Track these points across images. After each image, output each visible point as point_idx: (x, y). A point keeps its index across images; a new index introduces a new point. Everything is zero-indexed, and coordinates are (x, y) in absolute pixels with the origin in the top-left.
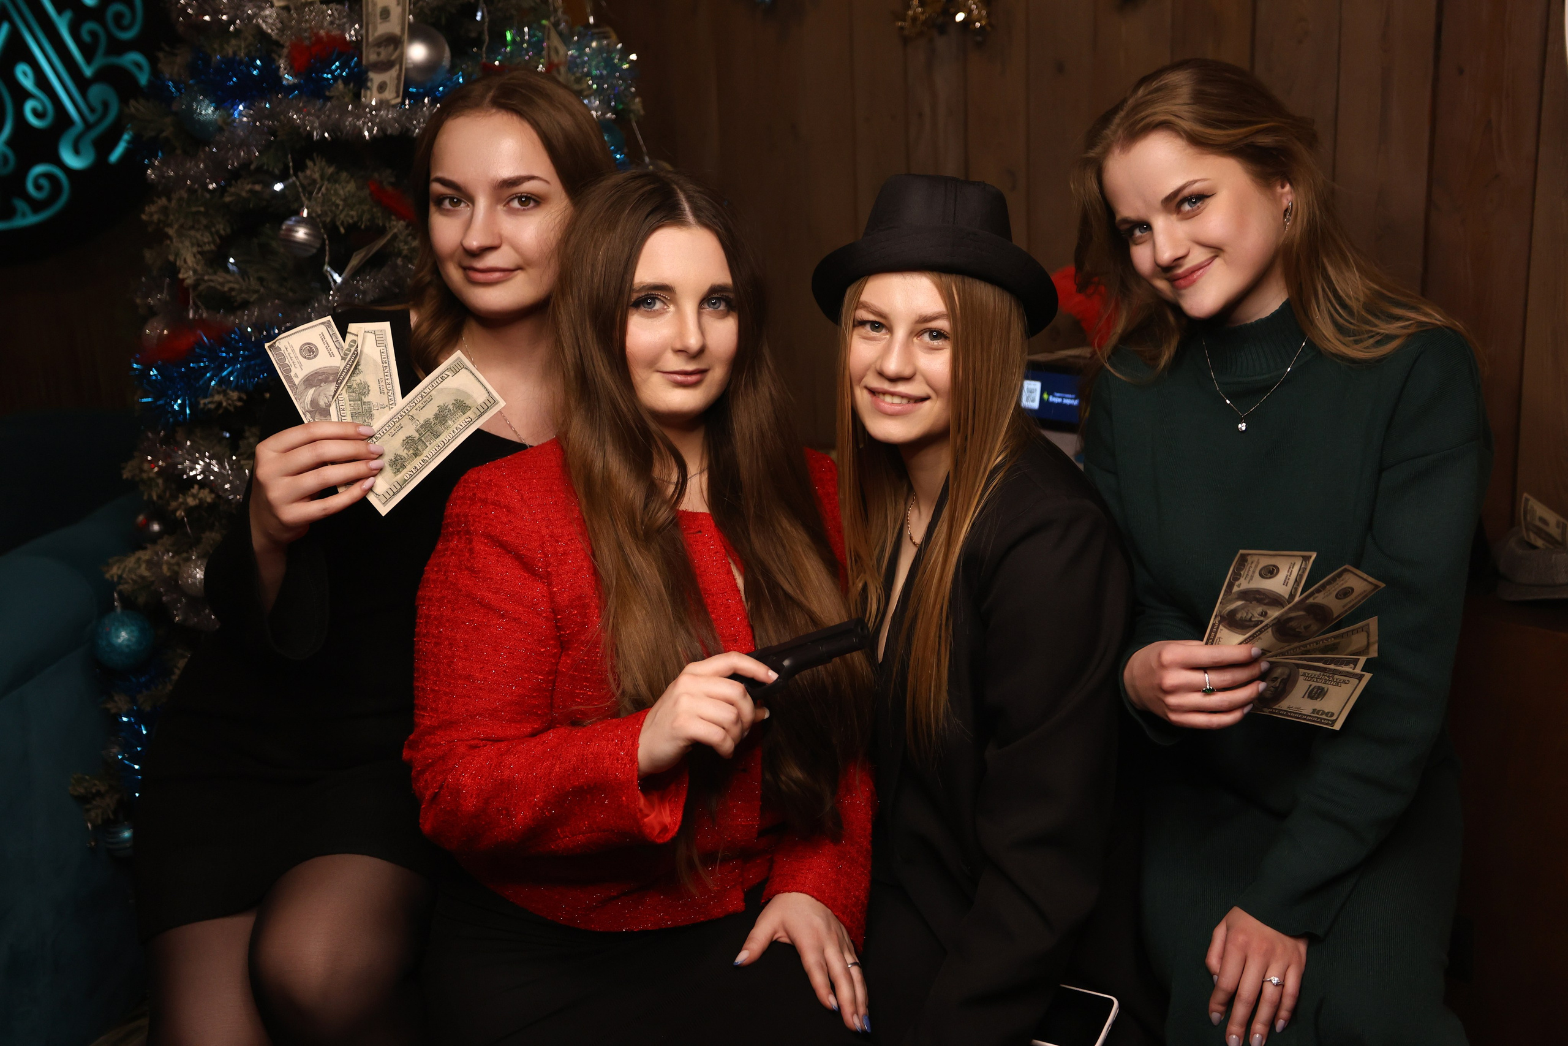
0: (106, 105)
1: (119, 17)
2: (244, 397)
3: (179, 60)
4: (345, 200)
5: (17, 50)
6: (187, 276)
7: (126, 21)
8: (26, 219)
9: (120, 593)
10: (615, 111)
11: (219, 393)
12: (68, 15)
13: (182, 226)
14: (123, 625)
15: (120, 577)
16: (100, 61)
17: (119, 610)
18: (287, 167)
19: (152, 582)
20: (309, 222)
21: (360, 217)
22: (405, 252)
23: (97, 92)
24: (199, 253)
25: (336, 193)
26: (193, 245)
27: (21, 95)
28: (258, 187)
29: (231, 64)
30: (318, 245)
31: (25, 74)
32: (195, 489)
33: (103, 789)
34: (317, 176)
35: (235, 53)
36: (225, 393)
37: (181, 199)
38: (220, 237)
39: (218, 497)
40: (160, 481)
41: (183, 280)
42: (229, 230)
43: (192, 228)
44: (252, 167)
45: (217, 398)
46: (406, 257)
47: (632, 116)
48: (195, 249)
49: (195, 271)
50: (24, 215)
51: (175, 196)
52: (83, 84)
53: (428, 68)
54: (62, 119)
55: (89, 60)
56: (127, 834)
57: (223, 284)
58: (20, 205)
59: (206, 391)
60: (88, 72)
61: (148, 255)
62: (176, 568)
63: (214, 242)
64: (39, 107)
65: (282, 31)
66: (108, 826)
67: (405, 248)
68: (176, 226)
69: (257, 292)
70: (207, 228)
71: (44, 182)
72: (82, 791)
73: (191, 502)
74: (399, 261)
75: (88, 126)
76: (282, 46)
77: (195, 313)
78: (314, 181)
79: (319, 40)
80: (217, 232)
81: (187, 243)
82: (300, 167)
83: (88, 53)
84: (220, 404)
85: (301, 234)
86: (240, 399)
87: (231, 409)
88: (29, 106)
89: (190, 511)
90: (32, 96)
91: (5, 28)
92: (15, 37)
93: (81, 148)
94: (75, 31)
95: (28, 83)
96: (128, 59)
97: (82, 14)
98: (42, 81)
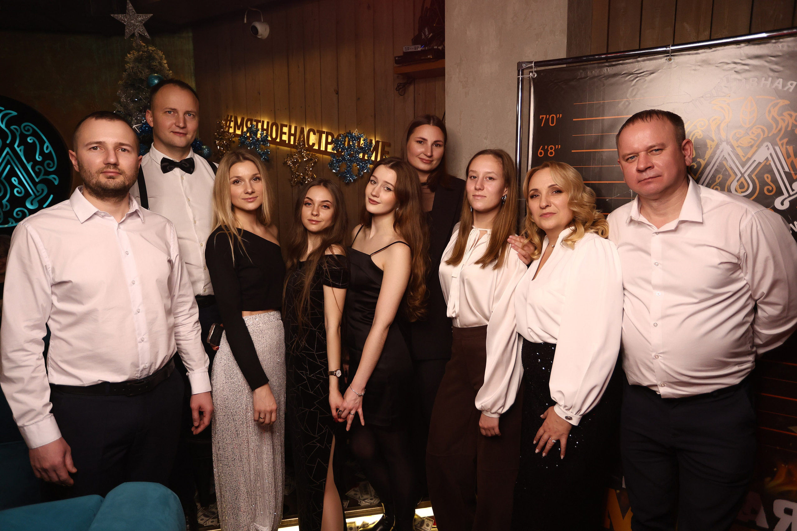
0: (43, 190)
1: (48, 165)
5: (12, 173)
7: (51, 166)
12: (31, 163)
16: (41, 177)
23: (39, 187)
27: (13, 187)
31: (15, 180)
50: (12, 223)
52: (35, 184)
54: (27, 194)
55: (37, 177)
60: (37, 180)
64: (20, 191)
71: (19, 213)
75: (36, 196)
83: (37, 175)
88: (16, 190)
90: (17, 187)
91: (9, 166)
92: (12, 169)
93: (33, 202)
94: (33, 168)
95: (16, 183)
96: (51, 177)
97: (36, 163)
98: (21, 183)
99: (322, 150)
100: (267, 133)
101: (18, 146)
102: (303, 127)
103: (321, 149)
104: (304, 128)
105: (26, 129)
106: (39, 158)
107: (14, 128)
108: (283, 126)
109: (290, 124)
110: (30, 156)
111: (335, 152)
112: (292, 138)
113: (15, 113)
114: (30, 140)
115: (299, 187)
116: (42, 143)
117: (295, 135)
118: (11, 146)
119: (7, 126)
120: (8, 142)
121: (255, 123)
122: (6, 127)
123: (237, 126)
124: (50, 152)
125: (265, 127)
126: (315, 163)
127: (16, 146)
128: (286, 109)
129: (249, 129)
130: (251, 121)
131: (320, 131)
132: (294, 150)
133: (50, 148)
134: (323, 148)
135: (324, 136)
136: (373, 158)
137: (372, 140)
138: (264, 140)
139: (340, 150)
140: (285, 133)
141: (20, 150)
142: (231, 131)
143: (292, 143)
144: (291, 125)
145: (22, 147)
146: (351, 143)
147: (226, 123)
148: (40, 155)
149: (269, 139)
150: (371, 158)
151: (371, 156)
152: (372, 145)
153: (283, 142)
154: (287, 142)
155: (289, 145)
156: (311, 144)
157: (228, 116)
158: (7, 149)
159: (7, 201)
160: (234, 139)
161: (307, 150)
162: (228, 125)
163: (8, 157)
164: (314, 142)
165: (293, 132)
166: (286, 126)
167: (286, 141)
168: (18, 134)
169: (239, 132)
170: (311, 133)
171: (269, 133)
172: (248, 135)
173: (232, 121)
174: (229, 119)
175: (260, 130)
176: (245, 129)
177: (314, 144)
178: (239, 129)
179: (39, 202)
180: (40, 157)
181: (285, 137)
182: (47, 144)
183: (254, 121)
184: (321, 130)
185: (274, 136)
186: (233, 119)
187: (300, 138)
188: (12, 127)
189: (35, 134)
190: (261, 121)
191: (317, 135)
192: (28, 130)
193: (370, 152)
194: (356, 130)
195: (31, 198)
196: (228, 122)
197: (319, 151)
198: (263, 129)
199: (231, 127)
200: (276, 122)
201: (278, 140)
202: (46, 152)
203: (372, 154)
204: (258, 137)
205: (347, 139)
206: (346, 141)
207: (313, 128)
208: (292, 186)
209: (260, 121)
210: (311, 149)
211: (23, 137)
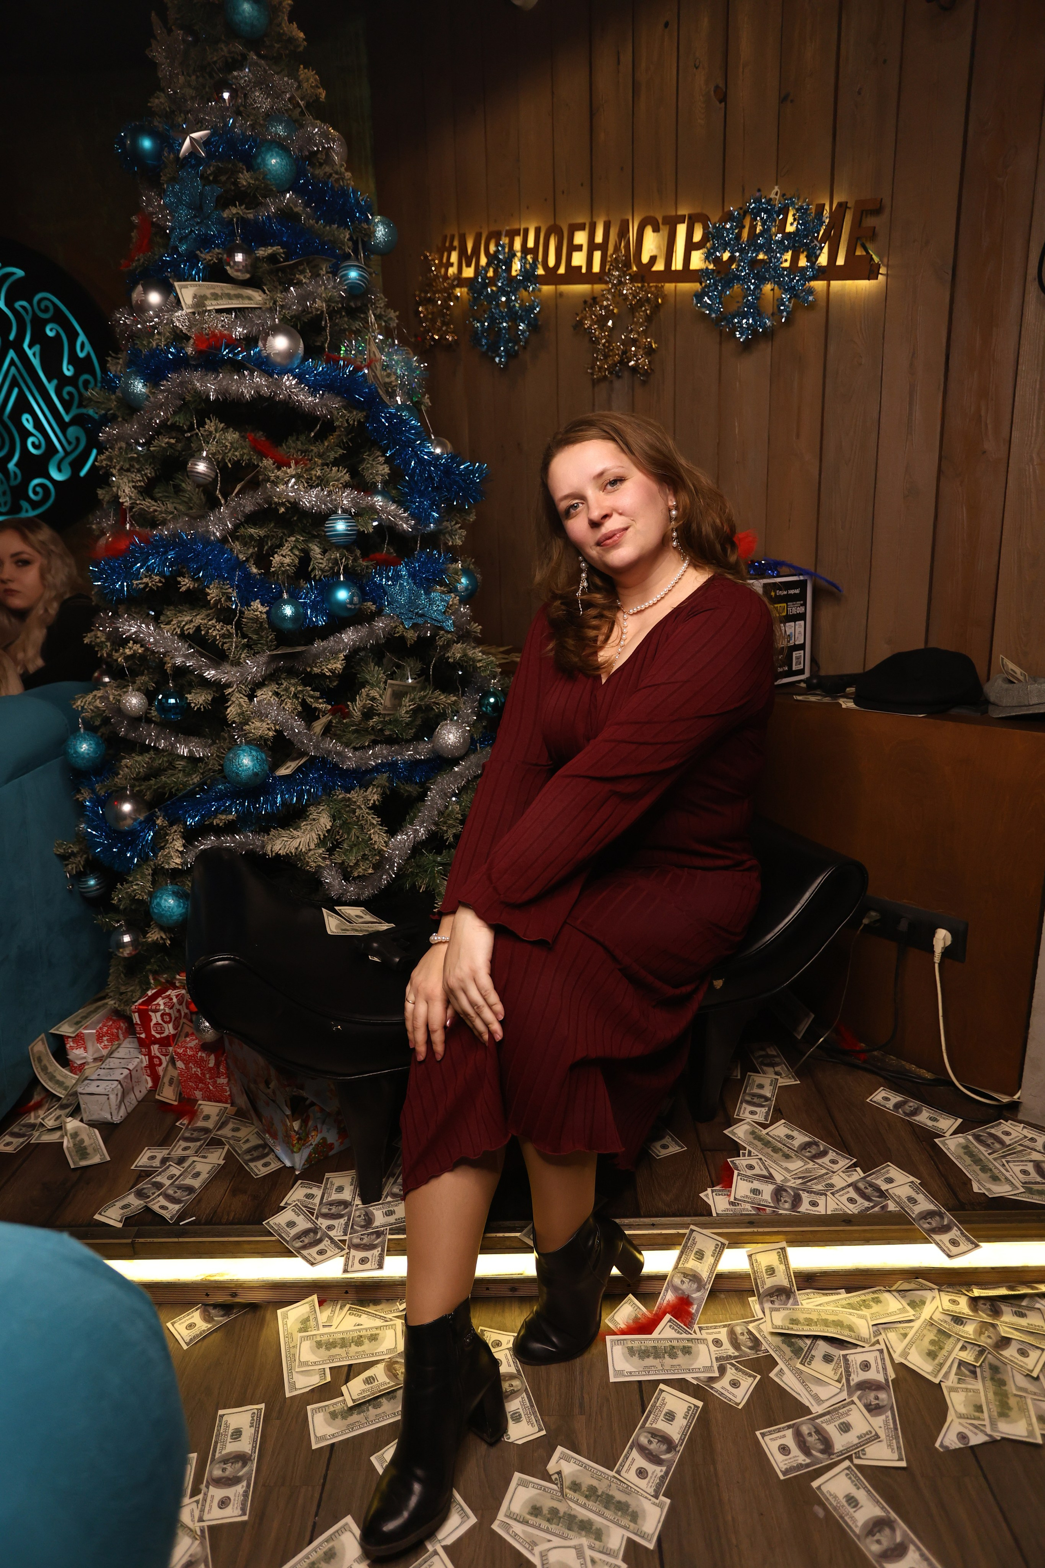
0: (77, 440)
1: (86, 383)
2: (163, 580)
3: (121, 361)
4: (231, 443)
5: (23, 405)
6: (126, 501)
7: (91, 386)
9: (83, 719)
10: (412, 401)
11: (146, 577)
12: (55, 382)
13: (121, 468)
14: (85, 740)
15: (83, 707)
16: (74, 411)
17: (82, 730)
18: (192, 424)
19: (104, 711)
20: (207, 459)
21: (242, 455)
22: (272, 478)
23: (72, 431)
24: (133, 487)
25: (225, 439)
26: (129, 482)
27: (25, 434)
28: (173, 441)
29: (155, 353)
30: (213, 476)
31: (27, 420)
32: (131, 644)
33: (75, 850)
34: (212, 429)
35: (158, 345)
36: (151, 578)
37: (121, 448)
38: (148, 478)
39: (147, 649)
40: (108, 644)
41: (123, 503)
42: (153, 474)
43: (128, 470)
44: (169, 423)
45: (145, 580)
46: (273, 481)
47: (423, 407)
48: (131, 485)
49: (130, 498)
50: (27, 511)
51: (117, 447)
52: (64, 426)
53: (290, 354)
54: (51, 449)
55: (67, 412)
56: (92, 882)
57: (149, 507)
58: (25, 504)
59: (137, 576)
60: (67, 418)
61: (100, 492)
62: (118, 698)
63: (143, 481)
64: (37, 443)
65: (190, 328)
66: (80, 877)
67: (272, 476)
68: (118, 468)
69: (172, 513)
70: (139, 471)
71: (38, 489)
72: (62, 851)
73: (128, 652)
74: (268, 485)
75: (67, 454)
76: (188, 338)
77: (131, 525)
78: (211, 432)
79: (214, 335)
80: (146, 474)
81: (125, 480)
82: (202, 424)
83: (67, 406)
84: (147, 584)
85: (201, 467)
86: (160, 581)
87: (155, 588)
88: (30, 440)
89: (127, 658)
90: (32, 435)
91: (16, 391)
92: (21, 396)
93: (62, 467)
94: (59, 392)
95: (30, 426)
97: (63, 381)
98: (38, 425)
99: (676, 271)
100: (535, 259)
101: (30, 346)
102: (626, 217)
103: (673, 268)
104: (628, 220)
105: (42, 306)
106: (68, 370)
107: (23, 307)
108: (575, 228)
109: (592, 218)
110: (53, 371)
111: (711, 267)
112: (597, 255)
113: (20, 273)
114: (51, 330)
115: (611, 382)
116: (73, 336)
117: (603, 247)
118: (18, 346)
119: (9, 303)
120: (12, 337)
121: (505, 240)
122: (7, 305)
123: (466, 259)
124: (88, 355)
125: (531, 244)
126: (657, 307)
127: (26, 346)
128: (582, 185)
129: (492, 259)
130: (497, 236)
131: (671, 217)
133: (88, 347)
134: (678, 264)
135: (681, 230)
136: (823, 260)
137: (824, 205)
138: (528, 275)
139: (726, 256)
140: (579, 248)
141: (34, 354)
142: (452, 271)
143: (596, 268)
144: (594, 220)
145: (37, 348)
146: (759, 229)
147: (441, 260)
148: (69, 363)
149: (540, 271)
150: (817, 257)
151: (818, 252)
152: (824, 218)
153: (574, 275)
154: (584, 270)
155: (590, 277)
156: (645, 259)
157: (446, 237)
158: (12, 354)
159: (17, 465)
160: (458, 292)
161: (633, 279)
162: (445, 260)
163: (13, 369)
164: (652, 254)
165: (599, 239)
166: (581, 227)
167: (581, 267)
168: (28, 319)
169: (469, 272)
170: (649, 230)
171: (540, 259)
172: (491, 273)
173: (454, 249)
174: (447, 244)
175: (519, 254)
176: (483, 261)
177: (653, 259)
178: (468, 265)
179: (72, 464)
180: (71, 367)
181: (579, 259)
182: (82, 338)
183: (506, 236)
184: (673, 213)
185: (552, 262)
186: (456, 243)
187: (617, 249)
188: (18, 305)
189: (59, 318)
190: (520, 230)
191: (665, 229)
192: (46, 310)
193: (816, 242)
194: (776, 189)
195: (59, 458)
196: (445, 255)
197: (667, 273)
198: (525, 250)
199: (452, 265)
200: (557, 223)
201: (562, 270)
202: (81, 355)
203: (821, 249)
204: (514, 273)
205: (747, 222)
206: (744, 227)
207: (652, 214)
208: (595, 383)
209: (517, 232)
210: (645, 273)
211: (39, 326)
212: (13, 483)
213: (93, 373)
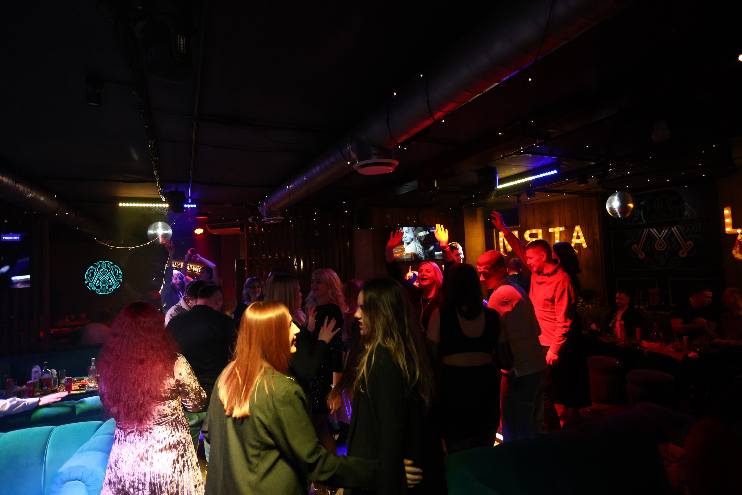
0: (118, 283)
5: (110, 279)
8: (108, 293)
12: (115, 276)
27: (109, 283)
54: (113, 284)
58: (108, 292)
60: (116, 281)
71: (111, 290)
83: (117, 279)
91: (109, 277)
92: (110, 278)
94: (116, 277)
96: (120, 280)
97: (116, 276)
98: (112, 281)
101: (112, 271)
110: (115, 274)
112: (190, 268)
113: (112, 263)
116: (119, 270)
117: (191, 268)
118: (110, 272)
119: (110, 266)
120: (110, 271)
127: (111, 272)
130: (179, 264)
132: (191, 271)
133: (121, 272)
135: (198, 268)
143: (190, 270)
145: (113, 272)
158: (109, 273)
159: (108, 287)
165: (190, 267)
170: (195, 267)
179: (116, 286)
182: (120, 271)
188: (111, 267)
189: (117, 268)
191: (196, 268)
192: (115, 267)
195: (114, 286)
197: (197, 272)
202: (120, 273)
210: (195, 271)
211: (114, 269)
212: (107, 289)
213: (121, 275)
